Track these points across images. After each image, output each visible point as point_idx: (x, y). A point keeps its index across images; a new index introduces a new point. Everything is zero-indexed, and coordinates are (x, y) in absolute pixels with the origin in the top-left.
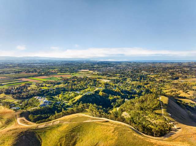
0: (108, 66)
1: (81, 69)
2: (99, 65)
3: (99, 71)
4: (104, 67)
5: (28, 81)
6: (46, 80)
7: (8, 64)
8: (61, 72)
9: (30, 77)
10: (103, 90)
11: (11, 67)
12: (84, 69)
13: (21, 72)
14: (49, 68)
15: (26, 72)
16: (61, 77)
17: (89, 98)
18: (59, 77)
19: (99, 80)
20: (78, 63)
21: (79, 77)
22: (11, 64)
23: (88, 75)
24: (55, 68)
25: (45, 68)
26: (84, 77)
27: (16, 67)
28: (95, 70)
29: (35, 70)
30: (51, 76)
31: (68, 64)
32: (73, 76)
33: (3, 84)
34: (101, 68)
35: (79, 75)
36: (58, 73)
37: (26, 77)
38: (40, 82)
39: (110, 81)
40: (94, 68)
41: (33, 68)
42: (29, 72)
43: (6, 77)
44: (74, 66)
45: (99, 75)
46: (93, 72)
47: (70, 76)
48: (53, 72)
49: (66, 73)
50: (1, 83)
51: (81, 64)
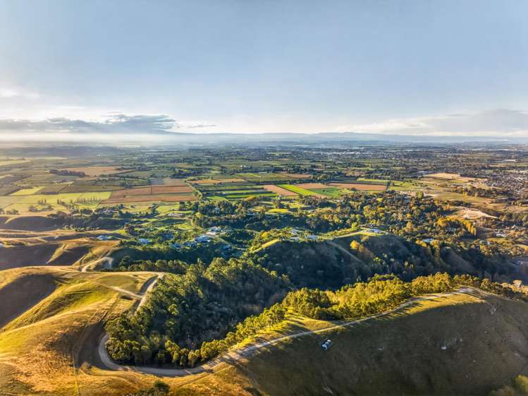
1: (437, 170)
3: (493, 179)
5: (271, 192)
6: (309, 193)
8: (369, 177)
9: (285, 182)
10: (372, 237)
11: (273, 158)
12: (447, 172)
13: (281, 170)
14: (350, 165)
15: (289, 172)
17: (293, 251)
18: (348, 189)
19: (452, 208)
20: (454, 151)
21: (402, 193)
22: (283, 149)
23: (441, 189)
24: (366, 164)
25: (341, 164)
26: (417, 194)
27: (285, 157)
28: (480, 178)
29: (315, 167)
30: (332, 186)
31: (415, 155)
32: (391, 189)
33: (224, 193)
34: (514, 171)
35: (413, 188)
36: (360, 179)
37: (276, 183)
38: (291, 198)
39: (487, 216)
40: (491, 168)
41: (315, 161)
42: (298, 171)
43: (245, 179)
44: (426, 162)
45: (468, 195)
46: (470, 181)
47: (381, 189)
48: (350, 174)
49: (380, 178)
50: (224, 190)
51: (455, 156)
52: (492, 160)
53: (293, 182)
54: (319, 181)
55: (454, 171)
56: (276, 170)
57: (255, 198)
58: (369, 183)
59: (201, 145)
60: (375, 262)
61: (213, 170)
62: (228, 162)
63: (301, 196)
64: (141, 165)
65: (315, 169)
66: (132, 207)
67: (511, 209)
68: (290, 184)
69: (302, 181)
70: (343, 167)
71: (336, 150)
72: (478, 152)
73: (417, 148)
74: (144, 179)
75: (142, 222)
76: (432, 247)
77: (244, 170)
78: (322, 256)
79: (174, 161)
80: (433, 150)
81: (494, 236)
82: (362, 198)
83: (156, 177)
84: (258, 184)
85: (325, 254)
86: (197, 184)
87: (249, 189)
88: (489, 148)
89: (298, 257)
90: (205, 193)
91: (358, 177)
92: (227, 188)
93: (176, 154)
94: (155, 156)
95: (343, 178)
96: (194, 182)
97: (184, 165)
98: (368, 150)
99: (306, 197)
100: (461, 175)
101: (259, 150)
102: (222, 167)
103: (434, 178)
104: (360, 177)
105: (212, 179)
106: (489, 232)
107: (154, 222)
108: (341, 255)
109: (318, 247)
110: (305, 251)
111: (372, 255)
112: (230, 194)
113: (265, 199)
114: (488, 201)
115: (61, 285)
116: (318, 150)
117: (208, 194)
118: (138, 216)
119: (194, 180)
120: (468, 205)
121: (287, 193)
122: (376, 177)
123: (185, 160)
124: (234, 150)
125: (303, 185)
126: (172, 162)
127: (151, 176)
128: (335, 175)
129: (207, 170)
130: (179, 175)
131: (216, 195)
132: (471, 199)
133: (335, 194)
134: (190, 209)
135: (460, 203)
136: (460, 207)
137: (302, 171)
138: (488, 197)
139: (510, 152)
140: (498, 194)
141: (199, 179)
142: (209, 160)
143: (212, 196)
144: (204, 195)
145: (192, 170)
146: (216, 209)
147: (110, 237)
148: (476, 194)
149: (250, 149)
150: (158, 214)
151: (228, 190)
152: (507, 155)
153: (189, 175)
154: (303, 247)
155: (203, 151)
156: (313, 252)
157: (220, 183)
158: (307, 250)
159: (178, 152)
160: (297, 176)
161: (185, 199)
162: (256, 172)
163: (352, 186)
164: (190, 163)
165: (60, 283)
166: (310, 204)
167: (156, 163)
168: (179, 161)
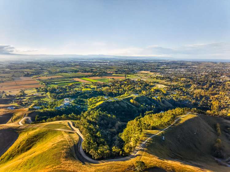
0: (179, 66)
1: (141, 70)
2: (167, 66)
3: (162, 73)
4: (173, 68)
5: (78, 81)
6: (96, 81)
7: (71, 63)
8: (117, 74)
9: (82, 77)
10: (137, 97)
11: (72, 66)
12: (145, 71)
13: (78, 71)
14: (107, 68)
15: (82, 72)
16: (113, 79)
17: (111, 105)
18: (111, 79)
19: (153, 84)
20: (144, 62)
21: (132, 79)
22: (75, 62)
23: (145, 77)
24: (113, 68)
25: (103, 68)
26: (138, 79)
27: (77, 66)
28: (157, 72)
29: (92, 69)
30: (104, 77)
31: (130, 64)
32: (127, 78)
33: (56, 83)
34: (167, 70)
35: (135, 77)
36: (113, 74)
37: (79, 77)
38: (88, 83)
39: (166, 87)
40: (159, 69)
41: (91, 67)
42: (85, 71)
43: (62, 76)
44: (135, 67)
45: (156, 79)
46: (154, 74)
47: (124, 78)
48: (109, 72)
49: (121, 74)
50: (55, 82)
51: (145, 64)
52: (158, 66)
53: (86, 77)
54: (97, 76)
55: (147, 70)
56: (76, 71)
57: (72, 84)
58: (118, 76)
59: (33, 60)
60: (141, 107)
61: (45, 72)
62: (50, 68)
63: (93, 83)
64: (3, 71)
65: (93, 71)
66: (9, 92)
67: (173, 84)
68: (85, 77)
69: (90, 76)
70: (105, 69)
71: (98, 62)
72: (152, 62)
73: (130, 61)
74: (9, 78)
75: (22, 99)
76: (158, 99)
77: (61, 72)
78: (122, 106)
79: (21, 68)
80: (136, 62)
81: (172, 94)
82: (119, 82)
83: (15, 76)
84: (70, 78)
85: (123, 106)
86: (40, 79)
87: (67, 81)
88: (155, 61)
89: (113, 108)
90: (46, 83)
91: (112, 74)
92: (56, 80)
93: (21, 65)
94: (9, 66)
95: (106, 74)
96: (37, 78)
97: (28, 70)
98: (111, 62)
99: (95, 83)
100: (150, 72)
101: (63, 62)
102: (49, 71)
103: (141, 73)
104: (113, 73)
105: (46, 76)
106: (170, 92)
107: (29, 98)
108: (128, 106)
109: (120, 103)
110: (115, 105)
111: (139, 104)
112: (59, 83)
113: (77, 85)
114: (164, 81)
115: (21, 133)
116: (91, 62)
117: (48, 84)
118: (16, 96)
119: (37, 77)
120: (158, 83)
121: (86, 82)
122: (120, 74)
123: (27, 68)
124: (51, 63)
125: (91, 78)
126: (20, 69)
127: (12, 76)
128: (103, 73)
129: (41, 72)
130: (28, 75)
131: (52, 84)
132: (158, 81)
133: (106, 81)
134: (43, 91)
135: (155, 82)
136: (155, 84)
137: (88, 71)
138: (163, 80)
139: (163, 62)
140: (166, 78)
141: (39, 77)
142: (40, 67)
143: (50, 84)
144: (46, 84)
145: (34, 72)
146: (57, 90)
147: (14, 108)
148: (159, 79)
149: (59, 62)
150: (26, 95)
151: (57, 81)
152: (162, 63)
153: (33, 75)
154: (114, 103)
155: (35, 63)
156: (118, 105)
157: (52, 78)
158: (116, 105)
159: (21, 64)
160: (86, 74)
161: (37, 86)
162: (66, 72)
163: (112, 77)
164: (31, 69)
165: (20, 132)
166: (98, 86)
167: (12, 70)
168: (24, 68)
